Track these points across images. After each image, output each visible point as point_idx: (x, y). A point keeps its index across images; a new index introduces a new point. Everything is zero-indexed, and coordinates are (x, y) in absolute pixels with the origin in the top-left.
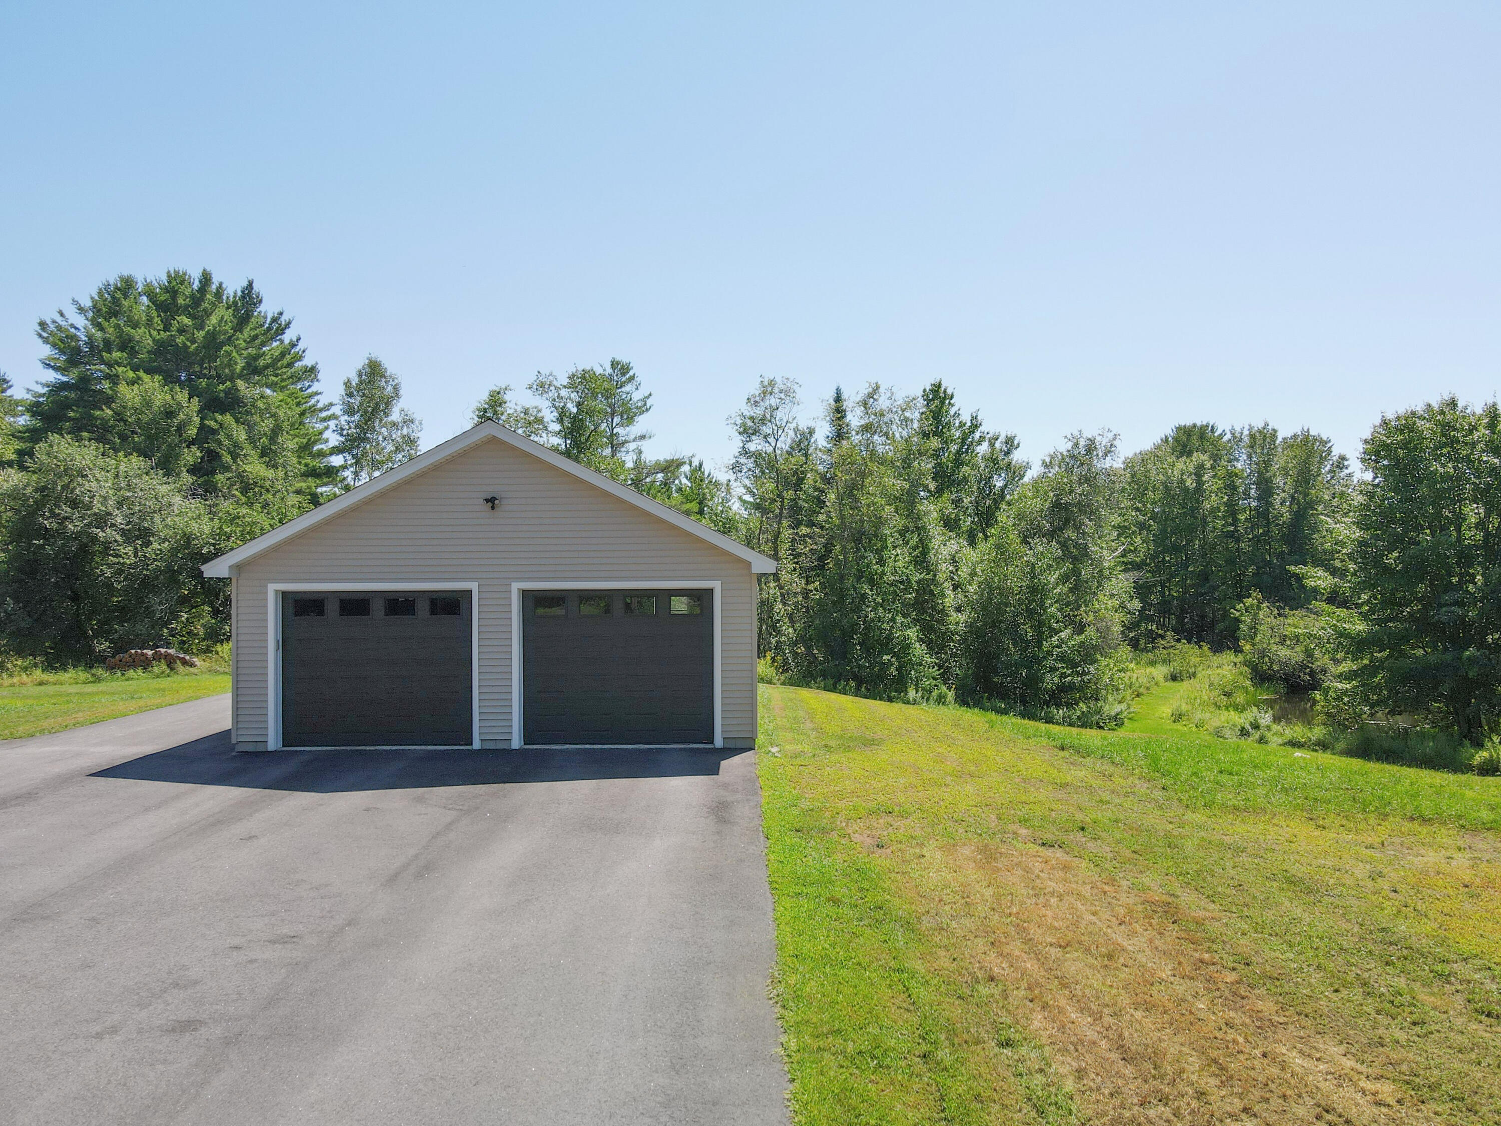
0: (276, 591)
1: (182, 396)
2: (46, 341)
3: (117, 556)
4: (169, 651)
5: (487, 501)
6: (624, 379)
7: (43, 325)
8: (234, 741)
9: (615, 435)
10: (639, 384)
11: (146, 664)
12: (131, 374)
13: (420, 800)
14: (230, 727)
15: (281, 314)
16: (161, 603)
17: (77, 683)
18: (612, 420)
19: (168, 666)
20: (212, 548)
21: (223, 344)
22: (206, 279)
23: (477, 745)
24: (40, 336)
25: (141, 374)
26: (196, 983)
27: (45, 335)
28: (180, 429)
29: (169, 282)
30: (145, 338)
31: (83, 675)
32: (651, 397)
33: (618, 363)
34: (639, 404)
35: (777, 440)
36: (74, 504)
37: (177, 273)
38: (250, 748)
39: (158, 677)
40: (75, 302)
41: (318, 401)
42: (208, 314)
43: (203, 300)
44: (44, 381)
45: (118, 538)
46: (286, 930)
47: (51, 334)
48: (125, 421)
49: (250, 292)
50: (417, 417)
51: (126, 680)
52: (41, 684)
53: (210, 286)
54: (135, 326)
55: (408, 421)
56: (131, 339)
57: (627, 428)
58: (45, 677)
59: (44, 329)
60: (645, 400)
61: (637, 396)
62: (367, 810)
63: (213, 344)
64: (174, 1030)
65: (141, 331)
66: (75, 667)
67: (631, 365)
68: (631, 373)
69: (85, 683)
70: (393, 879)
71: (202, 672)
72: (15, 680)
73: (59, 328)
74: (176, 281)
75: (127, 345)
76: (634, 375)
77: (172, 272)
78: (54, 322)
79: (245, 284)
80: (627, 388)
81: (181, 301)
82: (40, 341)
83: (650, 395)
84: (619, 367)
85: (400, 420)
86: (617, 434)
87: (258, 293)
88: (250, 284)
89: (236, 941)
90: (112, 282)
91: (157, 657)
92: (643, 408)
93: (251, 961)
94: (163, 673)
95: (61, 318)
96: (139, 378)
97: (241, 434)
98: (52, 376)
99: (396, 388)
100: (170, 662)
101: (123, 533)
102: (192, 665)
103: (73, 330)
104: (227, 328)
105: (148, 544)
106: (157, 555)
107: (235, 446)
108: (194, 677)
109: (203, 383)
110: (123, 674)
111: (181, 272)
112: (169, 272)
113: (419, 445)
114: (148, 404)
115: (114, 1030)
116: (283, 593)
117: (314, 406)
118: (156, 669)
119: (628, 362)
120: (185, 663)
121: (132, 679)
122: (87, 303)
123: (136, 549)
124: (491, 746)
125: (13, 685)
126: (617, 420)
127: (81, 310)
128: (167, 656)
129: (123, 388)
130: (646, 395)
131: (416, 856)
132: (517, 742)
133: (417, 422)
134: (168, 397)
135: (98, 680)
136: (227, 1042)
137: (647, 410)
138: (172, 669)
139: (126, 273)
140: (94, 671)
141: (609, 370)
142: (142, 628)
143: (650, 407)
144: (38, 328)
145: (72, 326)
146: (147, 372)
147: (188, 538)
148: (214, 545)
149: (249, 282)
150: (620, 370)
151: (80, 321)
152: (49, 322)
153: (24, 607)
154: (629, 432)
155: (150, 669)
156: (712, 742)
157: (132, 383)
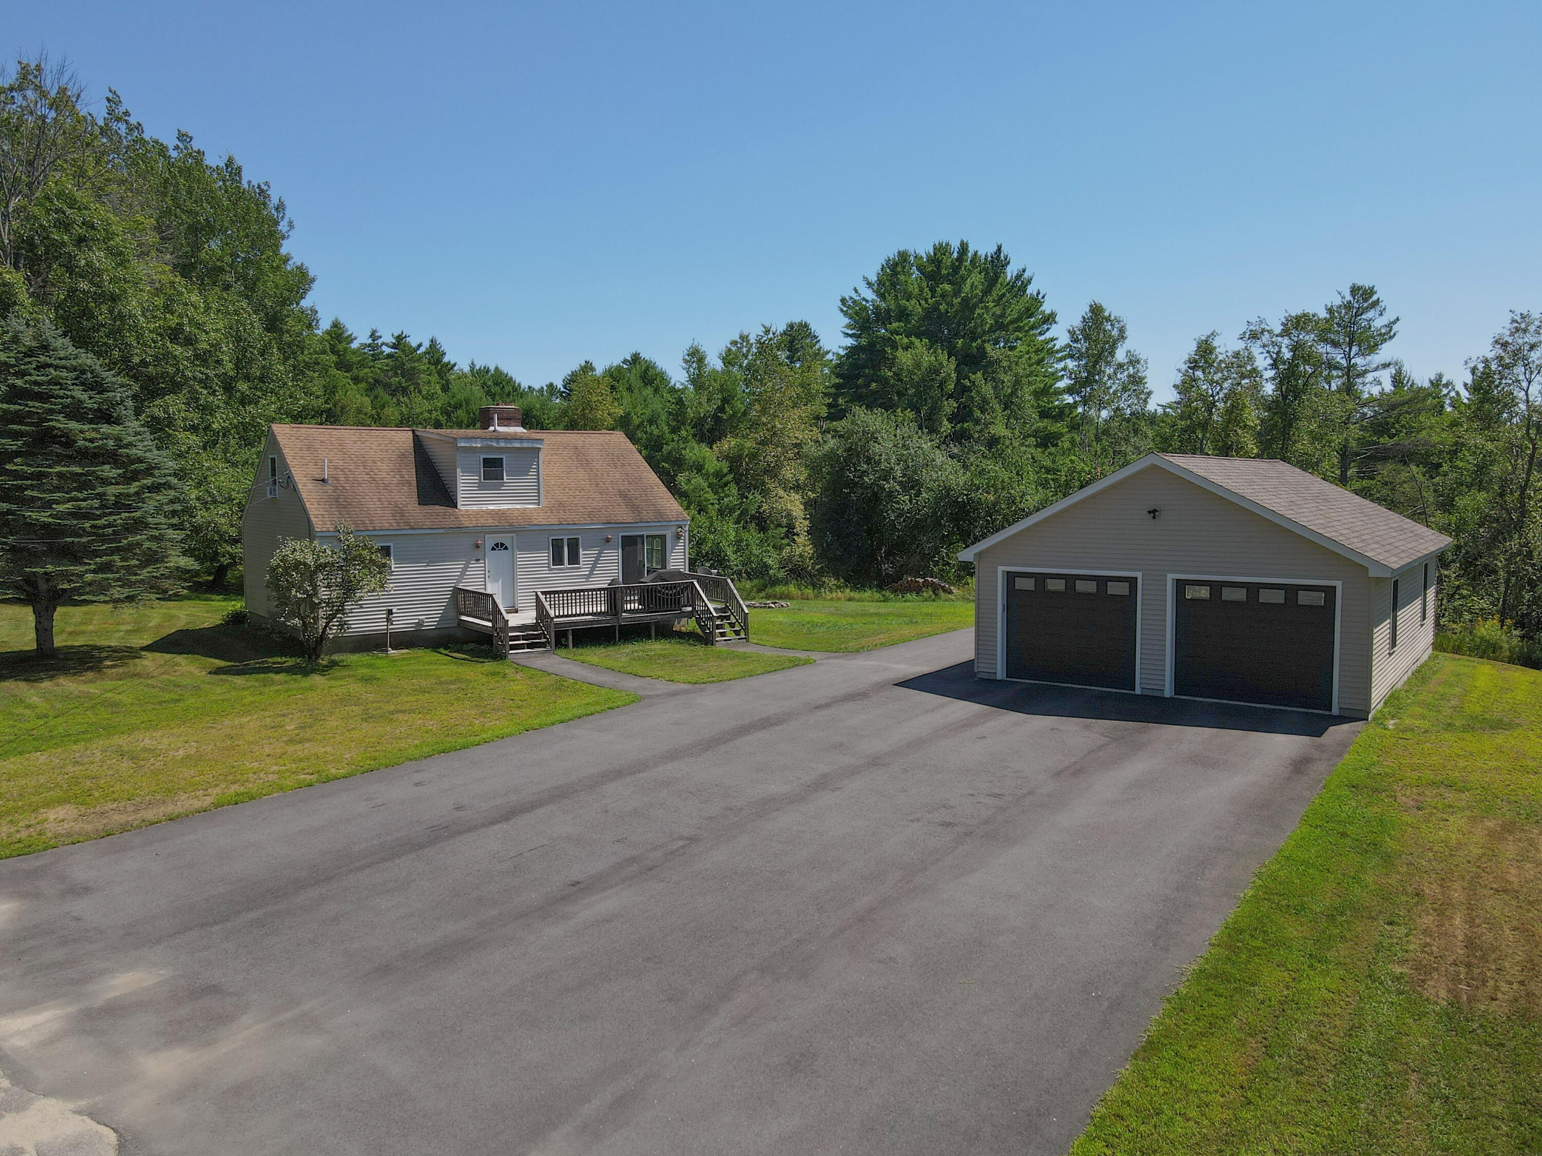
0: (1003, 571)
1: (943, 357)
2: (845, 313)
3: (898, 503)
4: (935, 580)
5: (1150, 512)
6: (1365, 305)
7: (843, 301)
8: (976, 671)
9: (1352, 366)
10: (1384, 309)
11: (918, 590)
12: (906, 340)
13: (1087, 727)
14: (973, 658)
15: (1024, 271)
16: (928, 542)
17: (873, 601)
18: (1350, 350)
19: (934, 592)
20: (965, 497)
21: (975, 306)
22: (964, 248)
23: (1138, 691)
24: (842, 310)
25: (913, 339)
26: (952, 807)
27: (845, 309)
28: (941, 386)
29: (935, 254)
30: (915, 307)
31: (877, 596)
32: (1398, 323)
33: (1359, 288)
34: (1383, 331)
35: (1530, 382)
36: (869, 460)
37: (941, 244)
38: (986, 676)
39: (926, 601)
40: (865, 279)
41: (1054, 345)
42: (964, 279)
43: (960, 268)
44: (844, 346)
45: (898, 488)
46: (996, 791)
47: (849, 307)
48: (901, 381)
49: (999, 256)
50: (1142, 357)
51: (905, 601)
52: (850, 599)
53: (966, 254)
54: (909, 297)
55: (1134, 361)
56: (906, 308)
57: (1368, 357)
58: (853, 594)
59: (844, 304)
60: (1390, 325)
61: (1379, 323)
62: (1052, 729)
63: (967, 306)
64: (943, 825)
65: (913, 301)
66: (871, 588)
67: (1375, 289)
68: (1375, 298)
69: (877, 601)
70: (1058, 774)
71: (958, 599)
72: (834, 595)
73: (855, 302)
74: (941, 250)
75: (903, 315)
76: (1378, 299)
77: (937, 244)
78: (851, 298)
79: (995, 249)
80: (1370, 315)
81: (944, 272)
82: (842, 314)
83: (1398, 319)
84: (1360, 292)
85: (1126, 361)
86: (1355, 365)
87: (1007, 256)
88: (999, 249)
89: (972, 792)
90: (892, 257)
91: (926, 584)
92: (1387, 335)
93: (979, 803)
94: (931, 597)
95: (856, 294)
96: (912, 343)
97: (987, 390)
98: (850, 342)
99: (1122, 330)
100: (935, 588)
101: (900, 483)
102: (950, 592)
103: (864, 303)
104: (977, 291)
105: (918, 494)
106: (926, 503)
107: (984, 402)
108: (952, 603)
109: (960, 342)
110: (903, 597)
111: (944, 245)
112: (935, 245)
113: (1146, 383)
114: (918, 365)
115: (918, 820)
116: (1008, 572)
117: (1051, 348)
118: (925, 594)
119: (1371, 286)
120: (944, 590)
121: (909, 601)
122: (873, 278)
123: (911, 497)
124: (1150, 693)
125: (832, 599)
126: (1355, 349)
127: (869, 284)
128: (933, 583)
129: (900, 353)
130: (1391, 320)
131: (1075, 763)
132: (1168, 692)
133: (1142, 362)
134: (933, 358)
135: (886, 600)
136: (966, 834)
137: (1391, 338)
138: (936, 595)
139: (902, 249)
140: (884, 593)
141: (1349, 297)
142: (915, 560)
143: (1395, 334)
144: (840, 304)
145: (864, 299)
146: (917, 337)
147: (948, 490)
148: (966, 495)
149: (998, 246)
150: (1362, 295)
151: (869, 295)
152: (847, 298)
153: (838, 539)
154: (1370, 362)
155: (921, 594)
156: (1331, 710)
157: (906, 348)
